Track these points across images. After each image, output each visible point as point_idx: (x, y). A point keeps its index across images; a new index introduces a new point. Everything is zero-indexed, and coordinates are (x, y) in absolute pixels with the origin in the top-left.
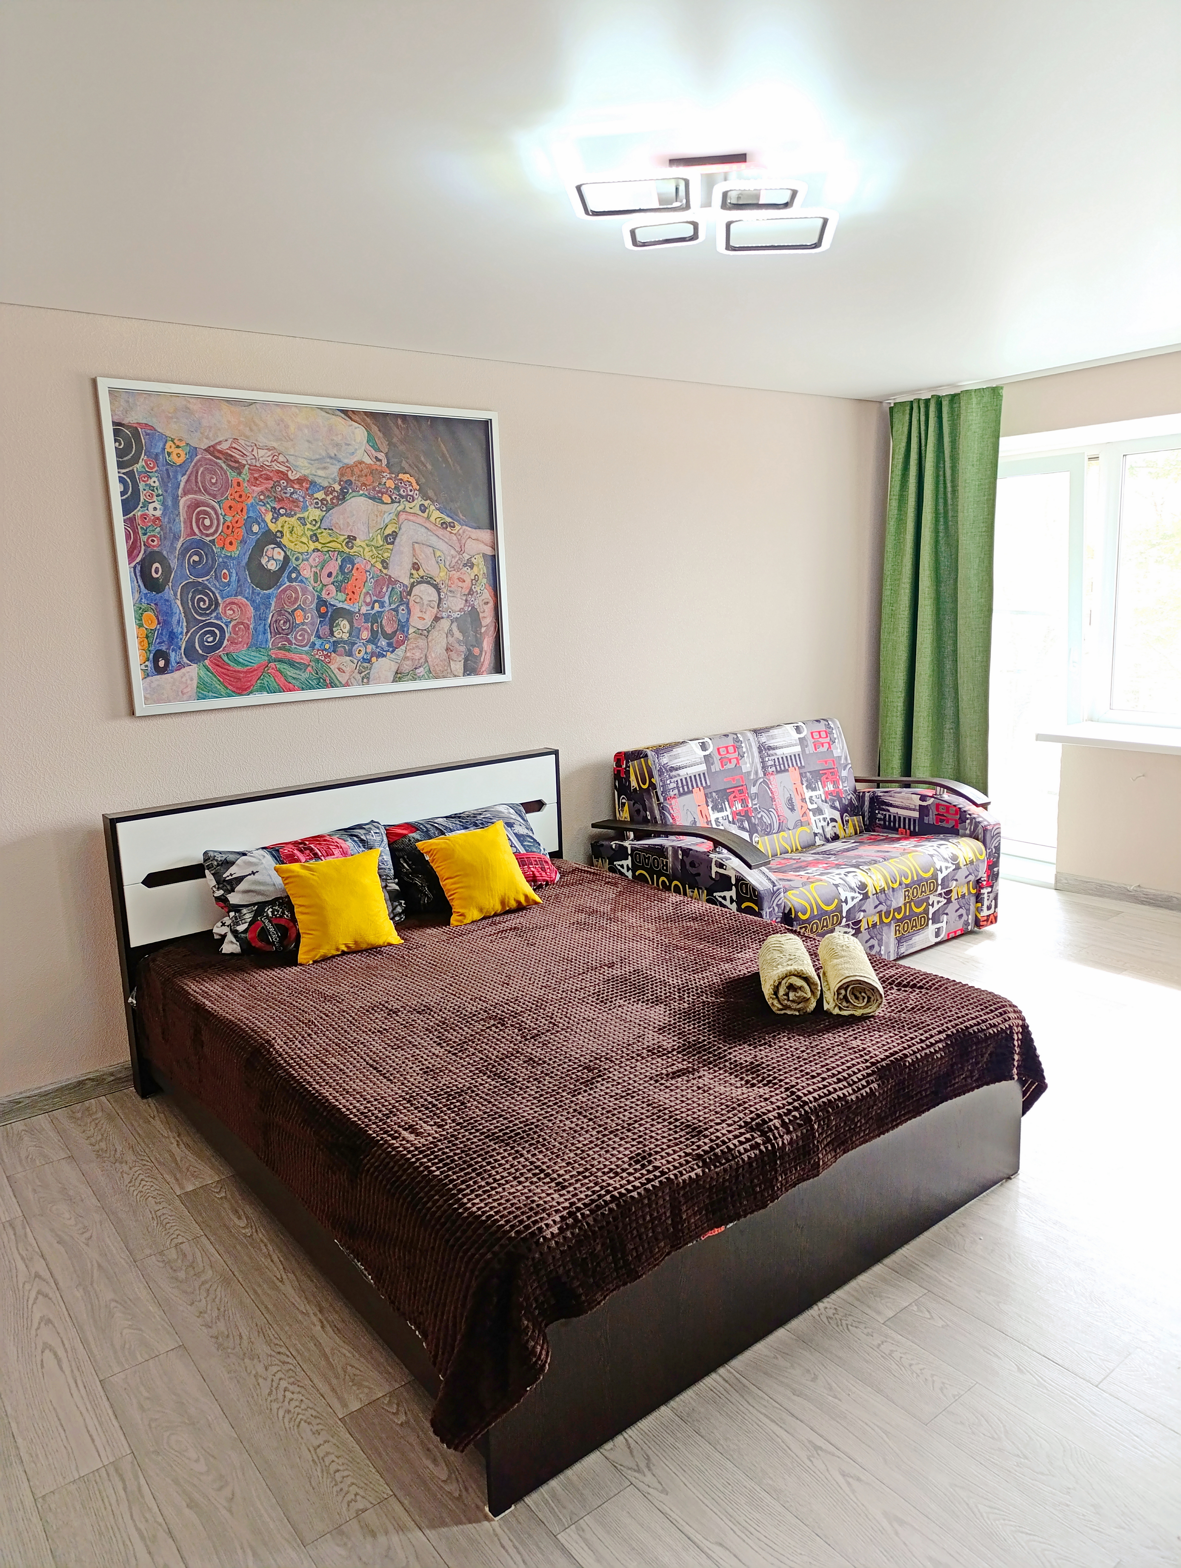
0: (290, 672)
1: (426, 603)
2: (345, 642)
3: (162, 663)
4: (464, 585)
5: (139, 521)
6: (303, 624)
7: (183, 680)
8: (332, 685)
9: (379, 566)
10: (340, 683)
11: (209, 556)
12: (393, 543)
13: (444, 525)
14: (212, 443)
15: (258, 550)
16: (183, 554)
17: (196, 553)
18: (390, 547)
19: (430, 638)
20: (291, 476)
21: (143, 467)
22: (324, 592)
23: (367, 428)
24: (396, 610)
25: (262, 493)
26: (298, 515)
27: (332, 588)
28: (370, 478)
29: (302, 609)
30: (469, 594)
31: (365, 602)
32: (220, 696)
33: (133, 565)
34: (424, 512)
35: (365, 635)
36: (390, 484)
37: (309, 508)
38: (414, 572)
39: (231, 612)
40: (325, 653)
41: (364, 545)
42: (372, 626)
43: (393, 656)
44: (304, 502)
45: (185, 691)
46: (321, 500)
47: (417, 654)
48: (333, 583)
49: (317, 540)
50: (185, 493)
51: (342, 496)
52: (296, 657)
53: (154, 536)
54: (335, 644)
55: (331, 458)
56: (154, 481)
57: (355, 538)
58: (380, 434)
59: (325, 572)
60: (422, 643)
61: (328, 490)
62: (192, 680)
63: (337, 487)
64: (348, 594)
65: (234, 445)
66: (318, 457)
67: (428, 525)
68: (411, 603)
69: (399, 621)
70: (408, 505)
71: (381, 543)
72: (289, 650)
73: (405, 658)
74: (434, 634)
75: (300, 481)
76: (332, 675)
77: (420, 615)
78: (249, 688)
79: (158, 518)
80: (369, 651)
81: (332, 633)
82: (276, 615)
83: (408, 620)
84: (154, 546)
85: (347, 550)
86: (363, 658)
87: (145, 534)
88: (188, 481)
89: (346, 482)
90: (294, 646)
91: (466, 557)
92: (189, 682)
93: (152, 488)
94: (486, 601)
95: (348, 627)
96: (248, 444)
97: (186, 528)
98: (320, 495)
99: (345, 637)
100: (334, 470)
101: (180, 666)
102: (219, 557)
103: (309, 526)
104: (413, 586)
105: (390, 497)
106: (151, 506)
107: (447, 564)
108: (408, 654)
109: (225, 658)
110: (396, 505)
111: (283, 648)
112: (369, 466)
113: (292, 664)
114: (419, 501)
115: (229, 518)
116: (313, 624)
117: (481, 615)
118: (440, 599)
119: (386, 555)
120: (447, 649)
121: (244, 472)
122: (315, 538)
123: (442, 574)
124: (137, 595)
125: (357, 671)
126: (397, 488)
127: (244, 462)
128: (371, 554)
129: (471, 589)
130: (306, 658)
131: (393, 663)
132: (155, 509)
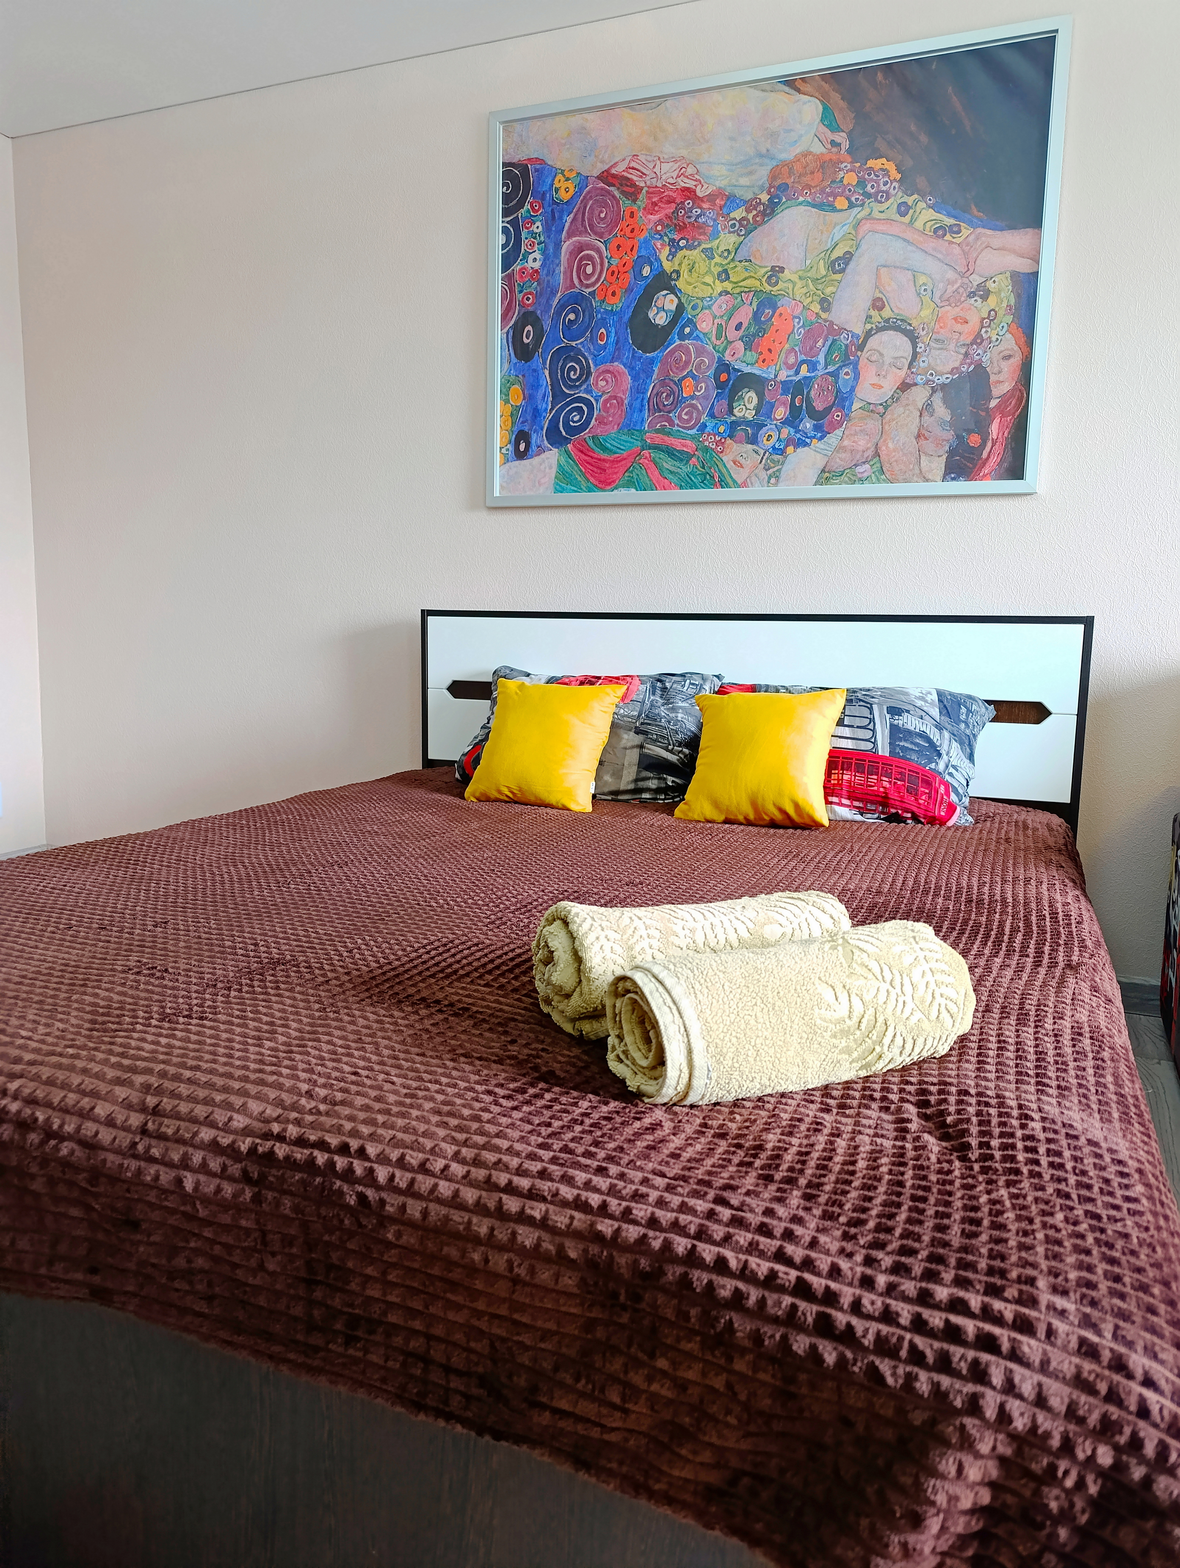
0: (668, 464)
1: (888, 360)
2: (748, 423)
3: (522, 447)
4: (966, 328)
5: (517, 277)
6: (692, 397)
7: (542, 467)
8: (722, 483)
9: (816, 307)
10: (734, 481)
11: (587, 313)
12: (842, 271)
13: (940, 231)
14: (606, 167)
15: (647, 299)
16: (558, 313)
17: (574, 311)
18: (838, 277)
19: (888, 417)
20: (700, 193)
21: (528, 211)
22: (728, 352)
23: (824, 99)
24: (835, 375)
25: (660, 221)
26: (704, 246)
27: (740, 345)
28: (819, 176)
29: (694, 377)
30: (972, 344)
31: (786, 363)
32: (580, 490)
33: (505, 330)
34: (903, 215)
35: (781, 413)
36: (851, 179)
37: (722, 234)
38: (874, 313)
39: (603, 383)
40: (718, 438)
41: (795, 278)
42: (793, 400)
43: (820, 445)
44: (715, 226)
45: (543, 481)
46: (740, 221)
47: (862, 443)
48: (741, 339)
49: (728, 278)
50: (570, 235)
51: (770, 210)
52: (676, 443)
53: (530, 293)
54: (734, 425)
55: (761, 156)
56: (538, 227)
57: (782, 269)
58: (843, 104)
59: (733, 323)
60: (873, 424)
61: (750, 205)
62: (551, 468)
63: (765, 197)
64: (761, 353)
65: (633, 164)
66: (742, 158)
67: (909, 235)
68: (863, 362)
69: (839, 391)
70: (877, 207)
71: (824, 272)
72: (669, 434)
73: (840, 448)
74: (897, 410)
75: (711, 198)
76: (724, 471)
77: (875, 380)
78: (614, 482)
79: (536, 271)
80: (784, 436)
81: (731, 411)
82: (658, 386)
83: (853, 389)
84: (529, 305)
85: (768, 288)
86: (774, 448)
87: (521, 292)
88: (574, 219)
89: (779, 188)
90: (676, 428)
91: (976, 280)
92: (547, 470)
93: (534, 235)
94: (1007, 353)
95: (755, 400)
96: (649, 158)
97: (565, 279)
98: (738, 214)
99: (750, 415)
100: (762, 174)
101: (541, 450)
102: (598, 312)
103: (717, 259)
104: (868, 334)
105: (848, 199)
106: (531, 257)
107: (937, 294)
108: (846, 443)
109: (590, 443)
110: (856, 210)
111: (662, 430)
112: (819, 157)
113: (671, 452)
114: (898, 197)
115: (615, 262)
116: (706, 397)
117: (993, 378)
118: (915, 355)
119: (829, 290)
120: (918, 436)
121: (641, 198)
122: (724, 275)
123: (925, 313)
124: (506, 366)
125: (762, 466)
126: (862, 183)
127: (642, 184)
128: (804, 290)
129: (979, 335)
130: (690, 446)
131: (819, 456)
132: (535, 260)
